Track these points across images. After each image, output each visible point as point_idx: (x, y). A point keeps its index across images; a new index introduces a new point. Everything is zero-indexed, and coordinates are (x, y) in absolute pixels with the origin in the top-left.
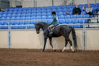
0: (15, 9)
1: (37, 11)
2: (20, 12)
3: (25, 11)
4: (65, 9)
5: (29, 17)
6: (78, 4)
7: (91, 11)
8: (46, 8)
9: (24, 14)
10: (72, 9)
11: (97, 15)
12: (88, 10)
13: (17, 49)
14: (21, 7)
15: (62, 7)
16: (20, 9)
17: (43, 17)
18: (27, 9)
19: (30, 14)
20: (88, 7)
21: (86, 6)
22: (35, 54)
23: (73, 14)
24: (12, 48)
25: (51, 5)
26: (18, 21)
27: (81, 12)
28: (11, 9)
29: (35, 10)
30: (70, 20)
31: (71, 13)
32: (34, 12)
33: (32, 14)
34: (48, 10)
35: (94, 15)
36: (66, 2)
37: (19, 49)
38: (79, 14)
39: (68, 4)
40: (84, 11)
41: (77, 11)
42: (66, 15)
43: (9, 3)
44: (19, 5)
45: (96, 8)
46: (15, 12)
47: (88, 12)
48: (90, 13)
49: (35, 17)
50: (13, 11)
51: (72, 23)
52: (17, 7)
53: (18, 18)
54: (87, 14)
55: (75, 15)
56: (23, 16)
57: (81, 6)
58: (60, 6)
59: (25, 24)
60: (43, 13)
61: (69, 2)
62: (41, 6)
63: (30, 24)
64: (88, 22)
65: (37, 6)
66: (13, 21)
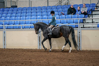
0: (11, 9)
1: (33, 11)
2: (15, 11)
3: (20, 11)
4: (60, 9)
5: (25, 17)
6: (73, 4)
7: (86, 11)
8: (41, 8)
9: (19, 14)
10: (67, 9)
11: (92, 15)
12: (83, 10)
13: (12, 49)
14: (16, 7)
15: (57, 7)
16: (15, 9)
17: (38, 17)
18: (22, 9)
19: (25, 14)
20: (82, 7)
21: (81, 6)
22: (30, 54)
23: (68, 14)
24: (7, 48)
25: (46, 5)
26: (13, 21)
27: (76, 12)
28: (6, 9)
29: (30, 10)
30: (65, 20)
31: (66, 13)
32: (29, 12)
33: (27, 14)
34: (43, 10)
35: (89, 15)
36: (61, 2)
37: (14, 49)
38: (74, 14)
39: (63, 4)
40: (79, 11)
41: (72, 11)
42: (61, 15)
43: (4, 2)
44: (14, 5)
45: (91, 8)
46: (10, 12)
47: (83, 12)
48: (85, 14)
49: (30, 17)
50: (8, 11)
51: (67, 23)
52: (12, 7)
53: (14, 18)
54: (82, 14)
55: (70, 15)
56: (19, 16)
57: (76, 6)
58: (55, 6)
59: (20, 24)
60: (38, 13)
61: (64, 2)
62: (37, 6)
63: (25, 24)
64: (83, 22)
65: (33, 6)
66: (7, 21)
